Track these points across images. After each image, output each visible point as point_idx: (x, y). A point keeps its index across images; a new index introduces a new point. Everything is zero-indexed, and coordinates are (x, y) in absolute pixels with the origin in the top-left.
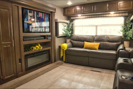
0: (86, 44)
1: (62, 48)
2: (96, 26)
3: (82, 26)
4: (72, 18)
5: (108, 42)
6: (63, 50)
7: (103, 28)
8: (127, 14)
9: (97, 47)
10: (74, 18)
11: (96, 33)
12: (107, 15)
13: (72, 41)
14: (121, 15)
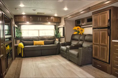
0: (35, 42)
1: (20, 47)
2: (39, 30)
3: (28, 30)
4: (20, 24)
5: (48, 40)
6: (21, 48)
7: (44, 31)
8: (56, 24)
9: (43, 43)
10: (22, 24)
11: (39, 35)
12: (45, 24)
13: (23, 41)
14: (53, 24)
